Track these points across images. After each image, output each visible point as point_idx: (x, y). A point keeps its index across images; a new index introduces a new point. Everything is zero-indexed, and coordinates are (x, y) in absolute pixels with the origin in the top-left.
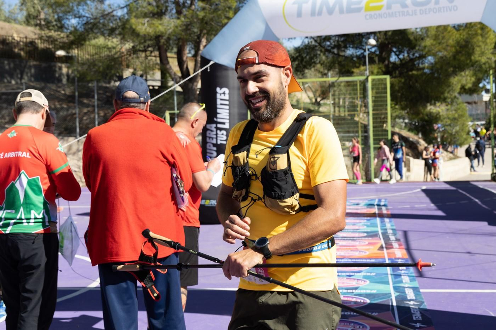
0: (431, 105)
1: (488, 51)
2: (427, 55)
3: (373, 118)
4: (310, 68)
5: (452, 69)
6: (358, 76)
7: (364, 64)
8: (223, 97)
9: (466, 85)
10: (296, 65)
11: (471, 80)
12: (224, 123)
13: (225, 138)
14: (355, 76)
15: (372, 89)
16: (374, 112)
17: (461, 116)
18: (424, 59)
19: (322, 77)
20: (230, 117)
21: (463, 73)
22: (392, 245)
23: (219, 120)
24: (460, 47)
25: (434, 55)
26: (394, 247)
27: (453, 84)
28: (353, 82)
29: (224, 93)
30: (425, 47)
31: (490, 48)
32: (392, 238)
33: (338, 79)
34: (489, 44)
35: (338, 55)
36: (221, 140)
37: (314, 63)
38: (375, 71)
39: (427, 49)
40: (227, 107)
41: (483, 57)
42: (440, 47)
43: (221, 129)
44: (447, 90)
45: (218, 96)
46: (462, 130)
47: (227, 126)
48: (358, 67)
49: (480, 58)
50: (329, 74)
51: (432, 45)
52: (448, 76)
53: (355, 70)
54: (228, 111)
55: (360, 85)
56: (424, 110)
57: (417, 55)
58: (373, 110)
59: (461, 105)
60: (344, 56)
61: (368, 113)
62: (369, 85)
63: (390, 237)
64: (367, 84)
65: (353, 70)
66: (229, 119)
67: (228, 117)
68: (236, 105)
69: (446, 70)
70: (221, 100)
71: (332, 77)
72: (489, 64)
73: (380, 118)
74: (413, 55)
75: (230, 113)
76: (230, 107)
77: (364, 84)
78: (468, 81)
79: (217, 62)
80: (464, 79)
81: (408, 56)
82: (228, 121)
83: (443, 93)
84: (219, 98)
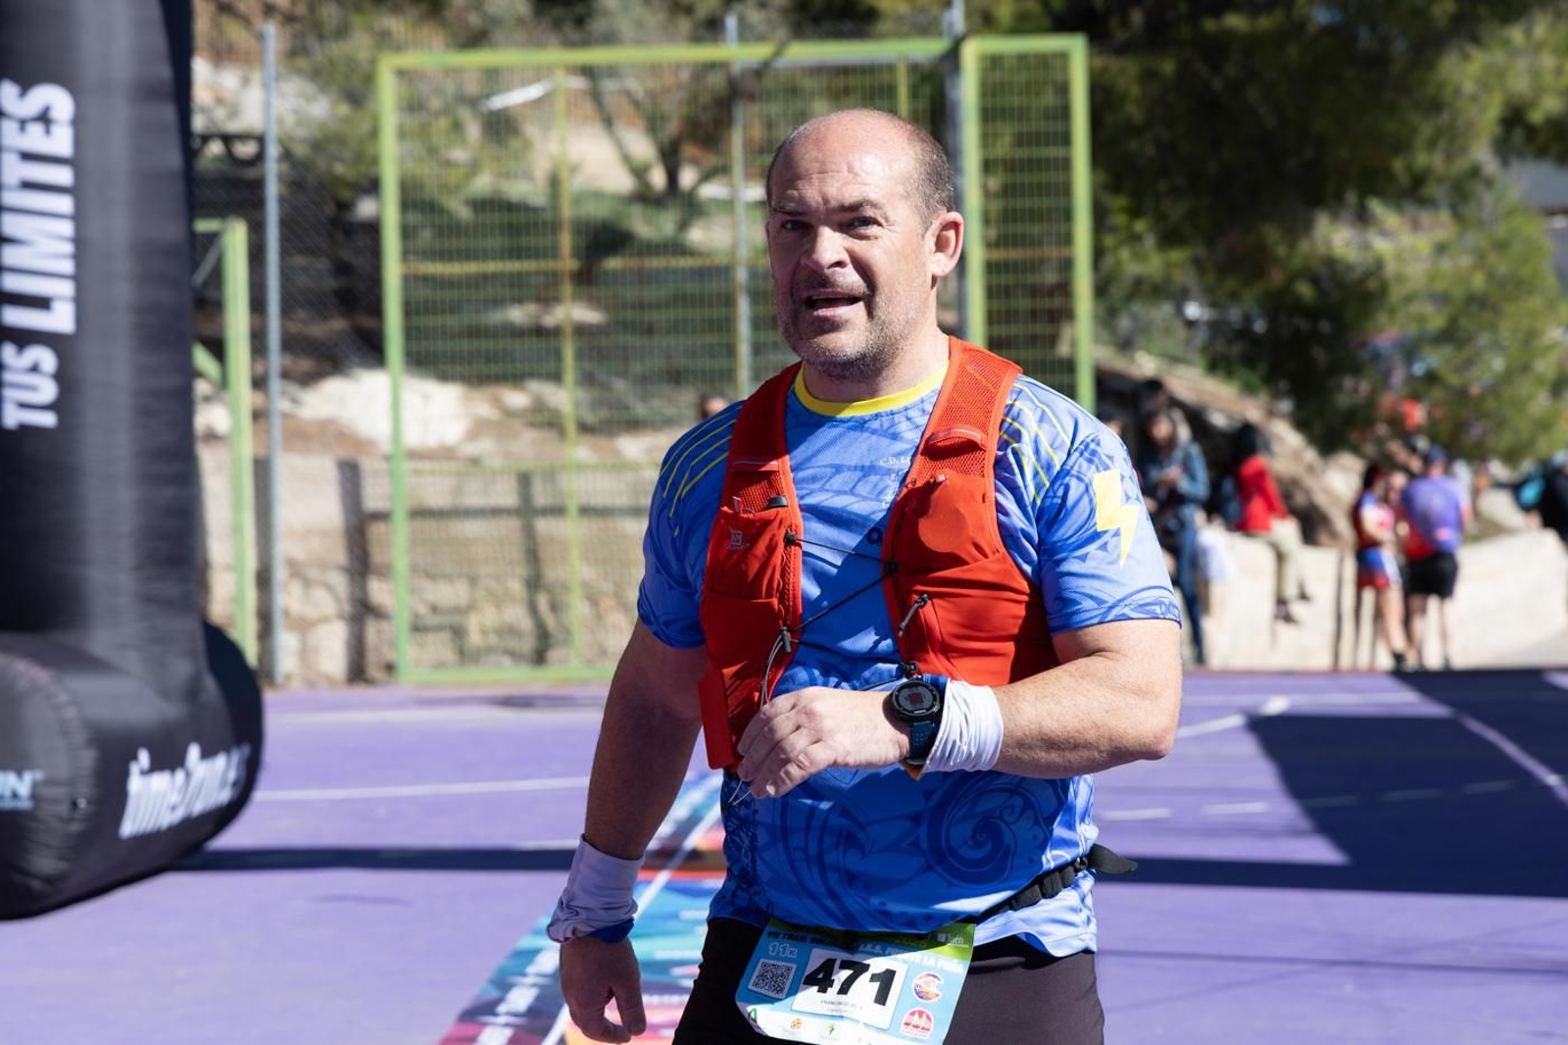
0: (1335, 217)
3: (992, 292)
6: (904, 35)
8: (35, 139)
13: (48, 391)
14: (882, 36)
15: (989, 115)
16: (999, 255)
17: (1516, 286)
20: (77, 265)
27: (1457, 92)
28: (870, 70)
33: (778, 54)
36: (23, 406)
38: (1006, 10)
40: (64, 204)
43: (24, 338)
46: (1525, 370)
50: (731, 22)
52: (1430, 44)
54: (67, 228)
55: (914, 93)
56: (1292, 246)
58: (991, 242)
62: (968, 92)
64: (955, 87)
66: (77, 278)
68: (120, 191)
69: (1420, 11)
71: (746, 34)
73: (1034, 291)
75: (78, 240)
76: (78, 206)
77: (934, 85)
78: (1548, 79)
80: (1522, 64)
83: (1401, 145)
84: (11, 150)
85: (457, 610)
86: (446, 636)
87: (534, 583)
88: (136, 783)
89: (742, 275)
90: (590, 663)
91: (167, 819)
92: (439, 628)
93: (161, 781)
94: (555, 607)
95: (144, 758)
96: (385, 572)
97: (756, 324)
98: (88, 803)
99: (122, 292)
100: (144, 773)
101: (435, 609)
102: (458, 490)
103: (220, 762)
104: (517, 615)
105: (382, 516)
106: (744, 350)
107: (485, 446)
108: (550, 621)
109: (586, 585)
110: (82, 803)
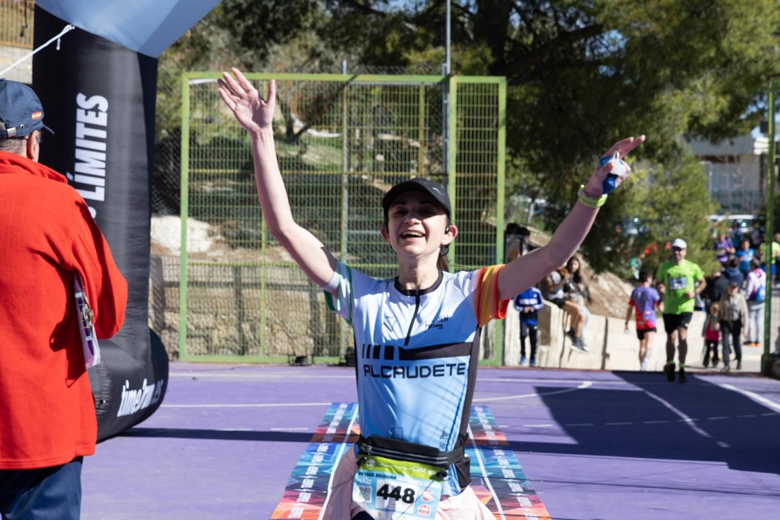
1: (765, 28)
2: (604, 29)
3: (458, 191)
4: (283, 40)
5: (668, 72)
6: (421, 74)
7: (440, 41)
8: (91, 118)
9: (705, 115)
10: (248, 28)
11: (717, 103)
12: (91, 188)
14: (410, 73)
15: (459, 110)
16: (463, 175)
17: (689, 198)
18: (597, 37)
19: (322, 70)
20: (107, 172)
21: (698, 83)
22: (516, 500)
23: (79, 179)
24: (694, 14)
25: (625, 30)
26: (522, 505)
28: (406, 88)
29: (96, 109)
30: (603, 6)
31: (770, 19)
32: (516, 487)
34: (768, 11)
35: (366, 9)
37: (299, 27)
38: (466, 62)
39: (606, 12)
40: (102, 146)
41: (752, 44)
42: (641, 10)
44: (656, 125)
45: (80, 115)
46: (693, 235)
47: (99, 195)
48: (420, 49)
49: (744, 46)
50: (345, 63)
51: (621, 4)
53: (413, 56)
54: (103, 157)
55: (427, 99)
57: (580, 24)
58: (459, 169)
59: (690, 166)
60: (383, 15)
61: (446, 175)
62: (451, 100)
63: (511, 485)
64: (446, 98)
65: (406, 55)
66: (106, 178)
67: (102, 173)
68: (126, 142)
69: (655, 71)
70: (87, 125)
71: (350, 70)
72: (766, 62)
73: (477, 192)
74: (571, 21)
75: (107, 162)
76: (107, 147)
77: (436, 96)
79: (81, 27)
80: (700, 97)
81: (557, 24)
82: (102, 182)
84: (81, 122)
85: (208, 328)
86: (202, 340)
87: (241, 317)
88: (124, 394)
89: (345, 180)
90: (268, 355)
91: (134, 410)
92: (200, 337)
93: (133, 393)
94: (253, 329)
95: (127, 382)
96: (175, 310)
97: (351, 202)
98: (107, 402)
99: (124, 185)
100: (127, 390)
101: (197, 328)
102: (210, 274)
103: (152, 387)
104: (233, 331)
105: (177, 285)
106: (345, 213)
107: (219, 253)
108: (249, 335)
109: (267, 319)
110: (104, 401)
